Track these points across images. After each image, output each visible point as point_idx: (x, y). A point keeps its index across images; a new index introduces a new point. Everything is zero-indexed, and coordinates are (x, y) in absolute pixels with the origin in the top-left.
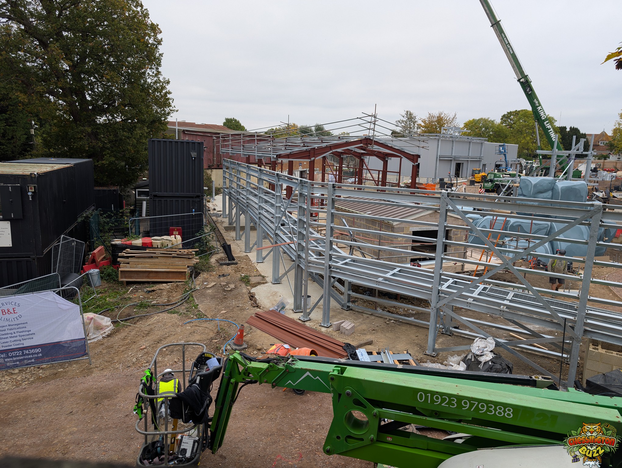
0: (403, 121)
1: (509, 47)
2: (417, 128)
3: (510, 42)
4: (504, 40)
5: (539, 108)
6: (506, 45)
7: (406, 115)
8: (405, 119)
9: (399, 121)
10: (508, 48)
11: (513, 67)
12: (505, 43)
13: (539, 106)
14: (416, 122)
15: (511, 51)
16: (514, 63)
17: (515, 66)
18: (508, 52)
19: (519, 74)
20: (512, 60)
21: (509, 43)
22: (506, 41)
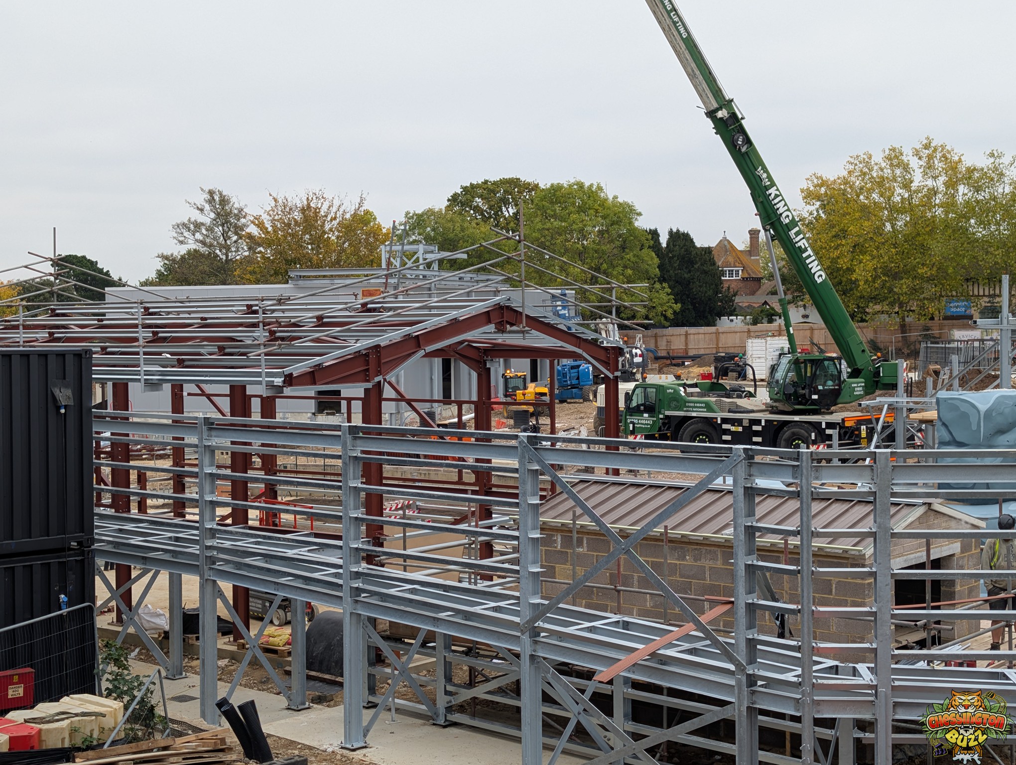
1: (676, 19)
5: (772, 192)
6: (669, 12)
13: (771, 186)
15: (683, 32)
19: (710, 95)
20: (688, 56)
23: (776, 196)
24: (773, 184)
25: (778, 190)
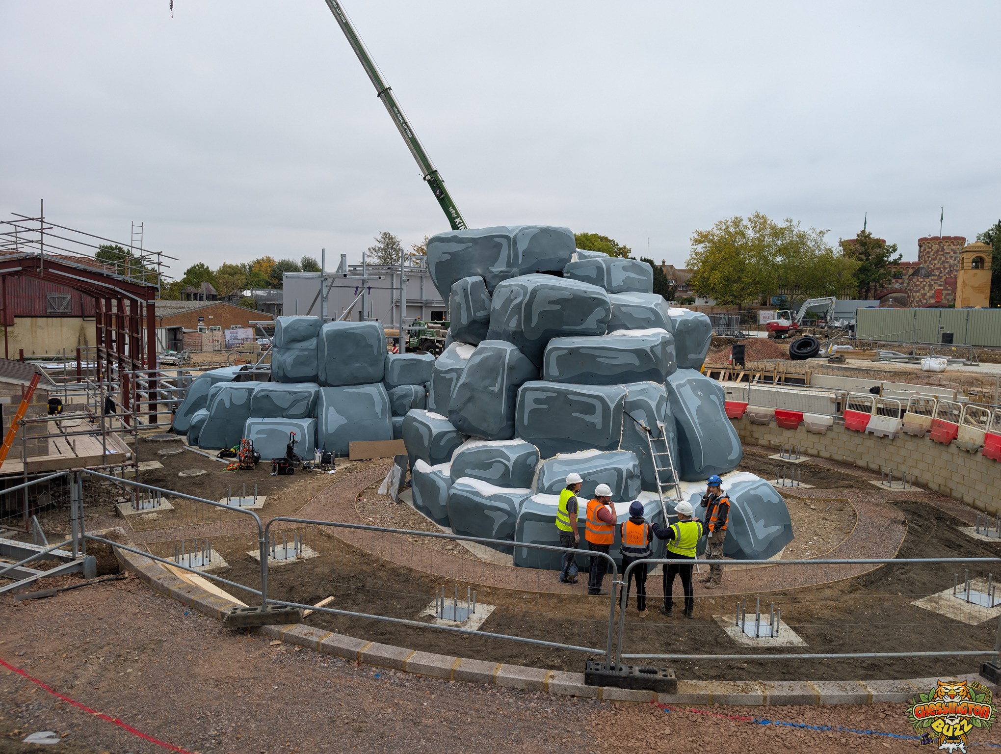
0: (379, 248)
1: (406, 127)
3: (407, 120)
4: (397, 116)
5: (458, 220)
6: (402, 124)
7: (383, 240)
8: (382, 247)
9: (374, 249)
10: (405, 129)
11: (415, 158)
12: (400, 121)
13: (457, 217)
14: (400, 250)
15: (409, 133)
16: (415, 152)
17: (417, 156)
18: (405, 135)
19: (424, 168)
20: (413, 148)
21: (405, 122)
22: (401, 119)
23: (460, 223)
24: (458, 216)
25: (461, 219)
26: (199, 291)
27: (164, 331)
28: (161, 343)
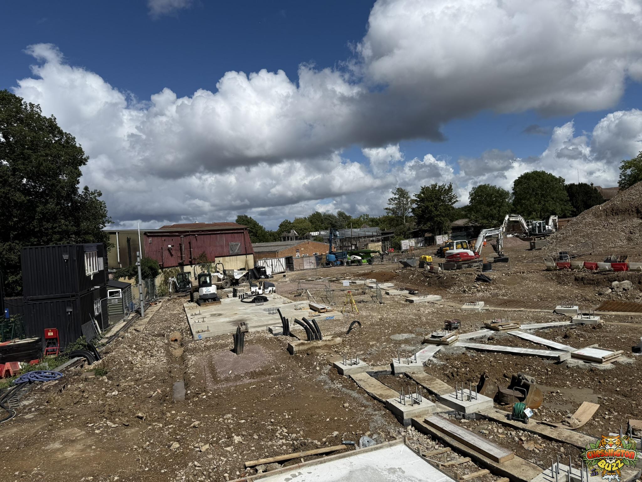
0: (395, 198)
2: (411, 203)
7: (397, 193)
8: (397, 196)
9: (392, 199)
14: (408, 198)
26: (290, 235)
27: (284, 259)
28: (283, 266)
